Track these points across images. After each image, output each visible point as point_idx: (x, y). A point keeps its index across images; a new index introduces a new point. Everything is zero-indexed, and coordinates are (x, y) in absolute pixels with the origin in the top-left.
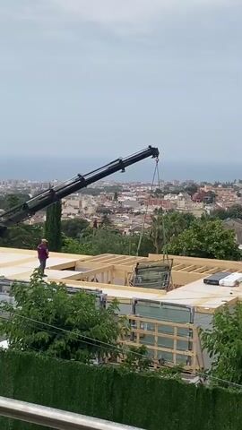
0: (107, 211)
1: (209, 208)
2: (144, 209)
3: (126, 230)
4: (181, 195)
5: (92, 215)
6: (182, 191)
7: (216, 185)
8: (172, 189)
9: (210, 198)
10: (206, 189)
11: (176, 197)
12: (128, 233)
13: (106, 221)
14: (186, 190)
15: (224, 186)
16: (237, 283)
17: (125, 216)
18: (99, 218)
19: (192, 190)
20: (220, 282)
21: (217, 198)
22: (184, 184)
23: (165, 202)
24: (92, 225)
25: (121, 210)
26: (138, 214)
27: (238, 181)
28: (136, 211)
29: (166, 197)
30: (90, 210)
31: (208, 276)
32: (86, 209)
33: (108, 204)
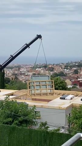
0: (16, 75)
1: (52, 73)
2: (29, 73)
3: (23, 81)
4: (42, 68)
5: (11, 76)
6: (42, 67)
7: (54, 65)
8: (38, 66)
9: (52, 69)
10: (50, 66)
11: (40, 69)
12: (24, 82)
13: (16, 78)
14: (43, 67)
15: (56, 65)
16: (71, 99)
17: (23, 76)
18: (14, 77)
19: (45, 67)
20: (66, 98)
21: (54, 69)
22: (43, 65)
23: (36, 71)
24: (11, 80)
25: (21, 74)
26: (27, 75)
27: (61, 63)
28: (26, 74)
29: (37, 69)
30: (10, 75)
31: (61, 96)
32: (9, 74)
33: (16, 72)
